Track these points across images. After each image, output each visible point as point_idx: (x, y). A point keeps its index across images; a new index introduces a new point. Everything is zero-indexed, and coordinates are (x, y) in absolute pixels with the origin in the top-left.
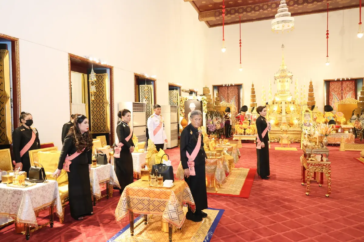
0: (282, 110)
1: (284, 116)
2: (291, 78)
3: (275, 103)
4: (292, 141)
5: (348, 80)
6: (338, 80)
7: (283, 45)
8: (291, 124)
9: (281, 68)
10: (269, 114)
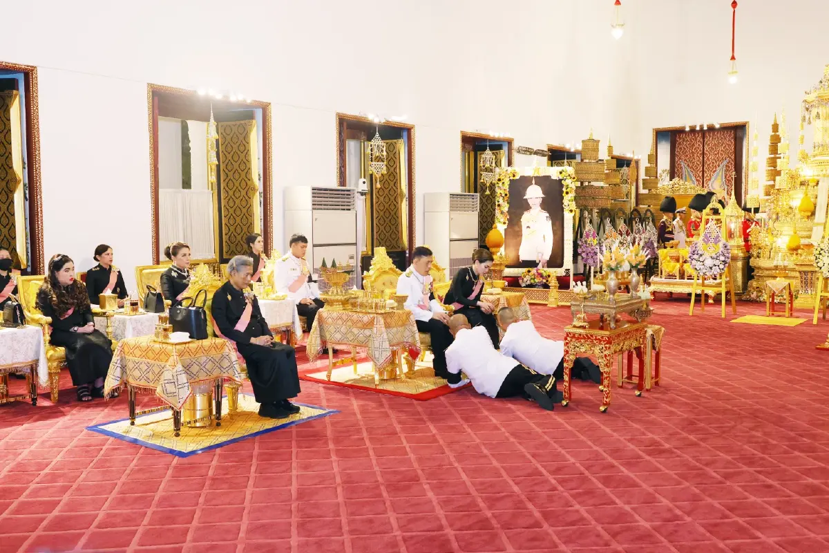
1: (818, 225)
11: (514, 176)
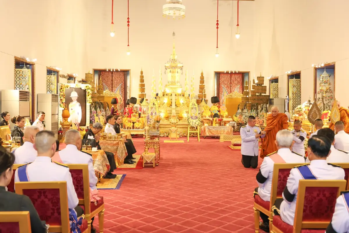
0: (172, 103)
1: (173, 109)
2: (181, 68)
3: (165, 95)
4: (181, 135)
5: (235, 73)
6: (227, 73)
7: (174, 33)
8: (180, 118)
9: (172, 57)
10: (159, 106)
11: (67, 87)
